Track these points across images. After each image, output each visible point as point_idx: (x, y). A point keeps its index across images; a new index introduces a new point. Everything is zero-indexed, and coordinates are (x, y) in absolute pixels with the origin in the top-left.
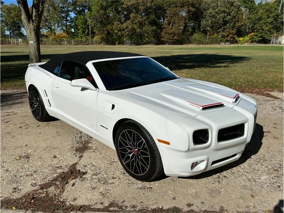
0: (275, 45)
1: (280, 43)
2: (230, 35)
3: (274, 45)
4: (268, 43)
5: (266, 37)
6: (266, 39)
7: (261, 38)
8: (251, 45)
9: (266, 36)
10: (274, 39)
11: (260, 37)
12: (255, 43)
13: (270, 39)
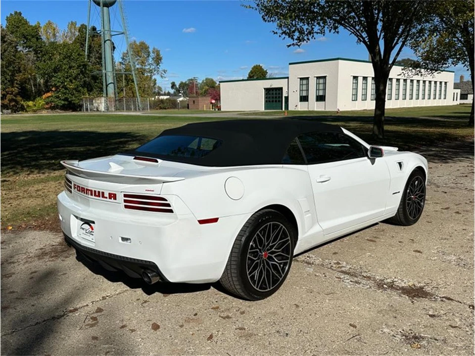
0: (91, 113)
1: (98, 110)
2: (8, 96)
3: (89, 113)
4: (79, 109)
5: (74, 100)
6: (74, 104)
7: (66, 103)
8: (54, 113)
9: (74, 98)
10: (88, 104)
11: (64, 100)
12: (58, 110)
13: (81, 103)
